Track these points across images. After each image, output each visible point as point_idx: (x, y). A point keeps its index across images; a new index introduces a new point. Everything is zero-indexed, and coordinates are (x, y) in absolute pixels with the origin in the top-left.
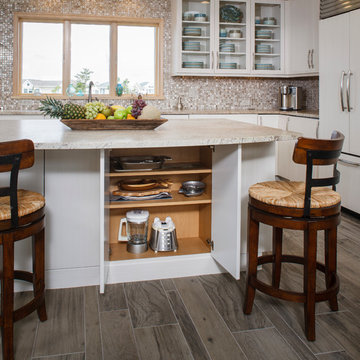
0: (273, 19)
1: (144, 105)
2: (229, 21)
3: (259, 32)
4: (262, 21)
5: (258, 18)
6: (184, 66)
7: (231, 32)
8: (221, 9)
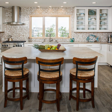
0: (106, 14)
1: (60, 45)
2: (91, 15)
3: (101, 18)
4: (102, 15)
5: (101, 14)
6: (77, 29)
7: (92, 18)
8: (89, 12)
